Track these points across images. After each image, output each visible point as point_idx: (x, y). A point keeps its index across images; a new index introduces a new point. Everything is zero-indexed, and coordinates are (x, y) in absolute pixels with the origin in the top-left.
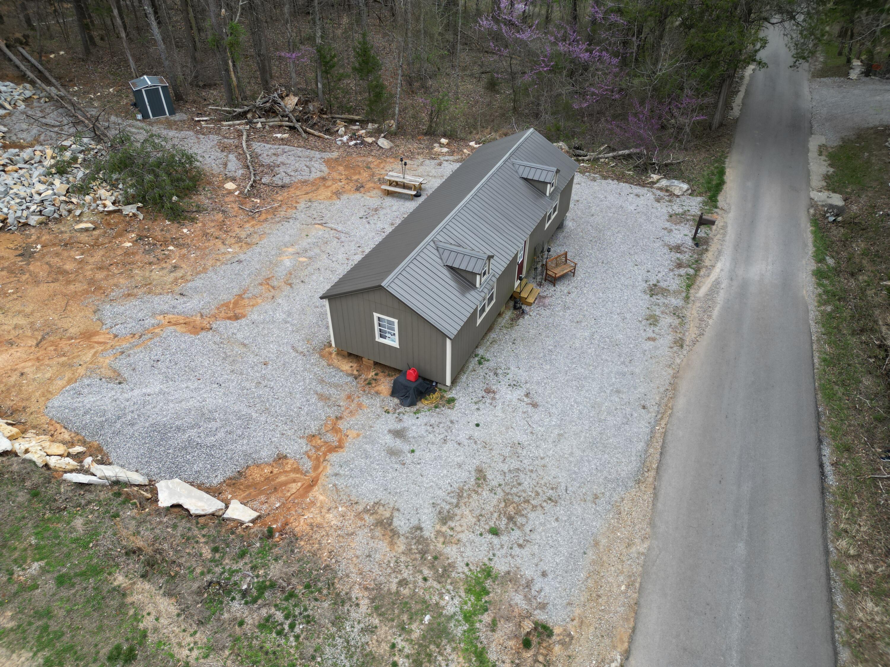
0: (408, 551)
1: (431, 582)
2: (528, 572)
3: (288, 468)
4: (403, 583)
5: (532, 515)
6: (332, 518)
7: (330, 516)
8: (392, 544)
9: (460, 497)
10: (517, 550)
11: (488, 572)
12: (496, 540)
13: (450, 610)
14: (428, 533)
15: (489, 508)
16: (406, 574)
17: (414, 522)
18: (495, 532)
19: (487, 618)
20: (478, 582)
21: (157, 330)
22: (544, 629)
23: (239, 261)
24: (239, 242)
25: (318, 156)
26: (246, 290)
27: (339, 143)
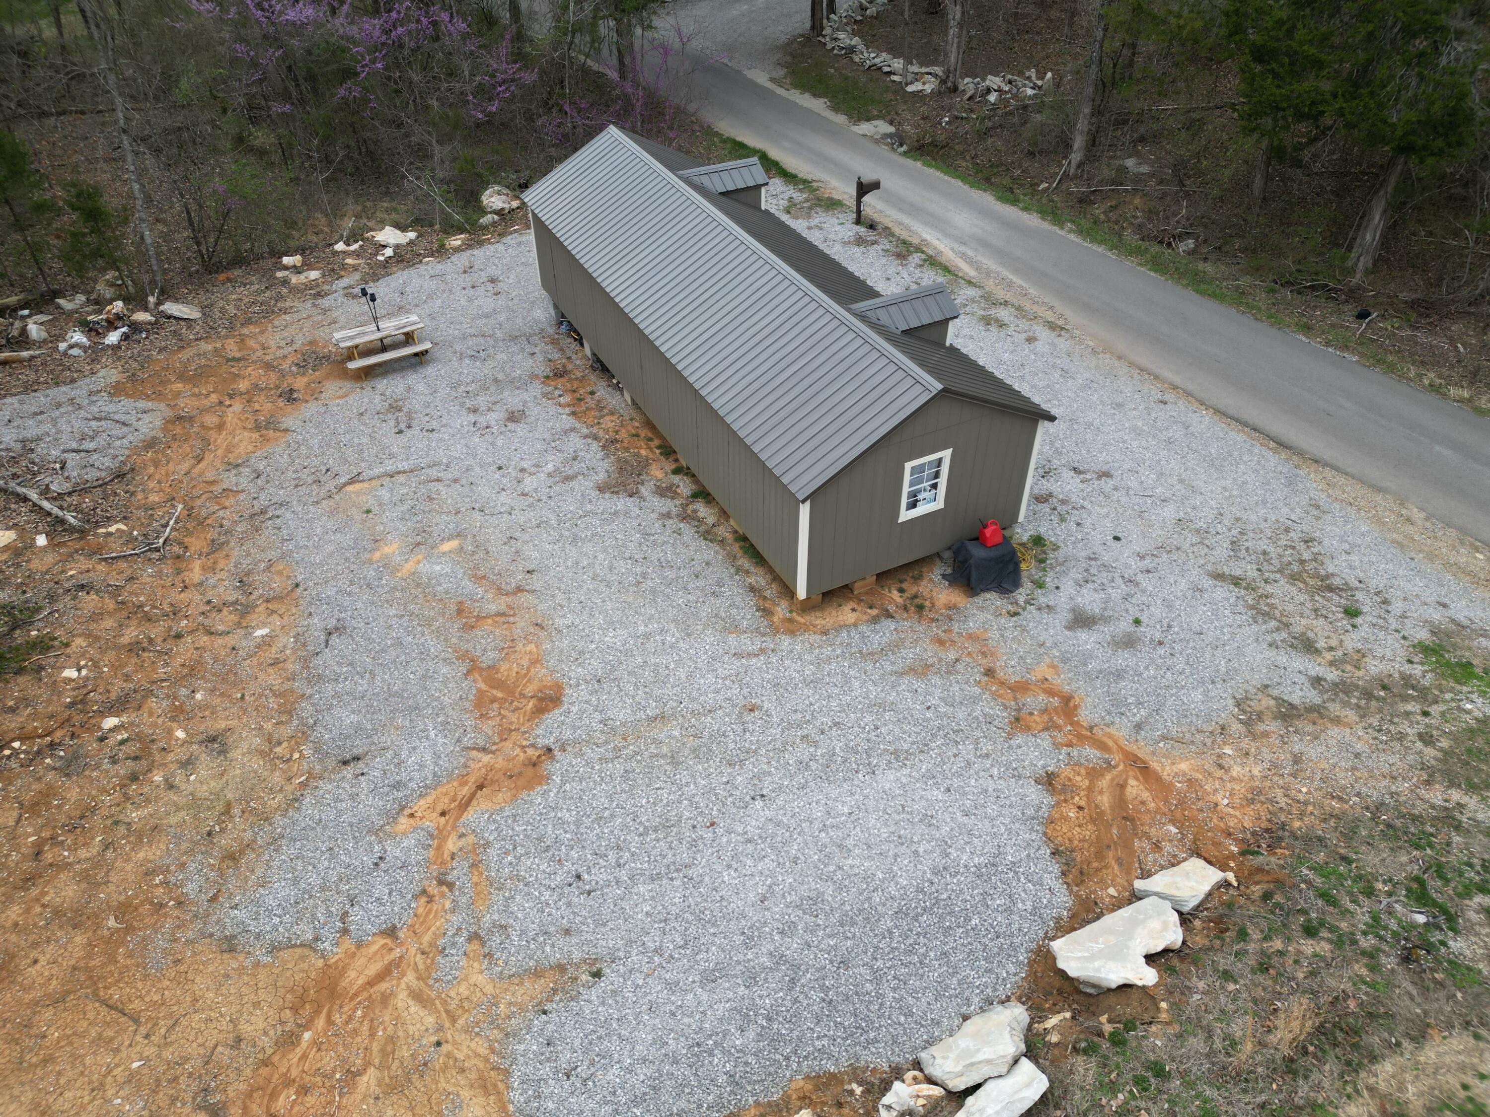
0: (1362, 711)
1: (1434, 710)
2: (1436, 616)
3: (1082, 782)
4: (1426, 740)
5: (1332, 569)
6: (1247, 771)
8: (1337, 721)
9: (1267, 615)
10: (1394, 609)
11: (1430, 650)
12: (1369, 619)
14: (1331, 675)
15: (1302, 598)
16: (1408, 729)
17: (1302, 681)
18: (1352, 613)
20: (1446, 665)
21: (452, 845)
23: (334, 630)
24: (248, 608)
25: (81, 392)
26: (462, 654)
27: (74, 351)
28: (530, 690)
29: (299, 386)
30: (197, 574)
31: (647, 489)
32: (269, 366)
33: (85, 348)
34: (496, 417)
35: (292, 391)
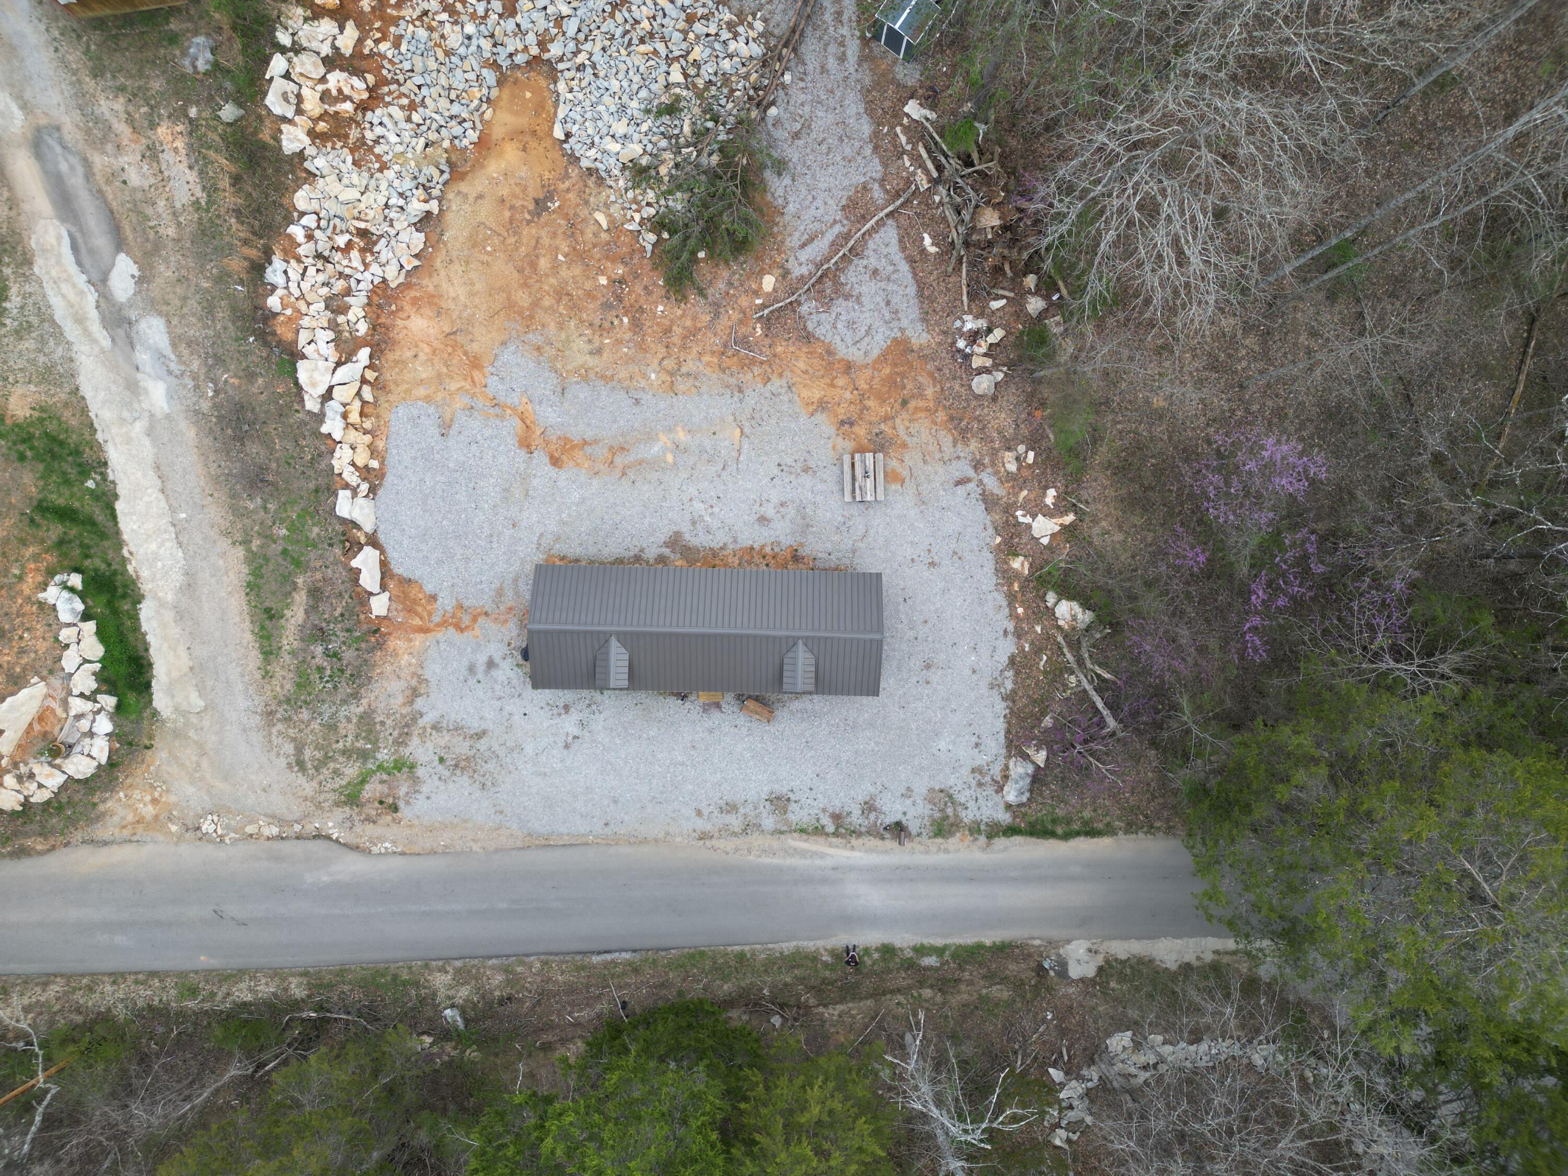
0: (404, 716)
1: (391, 739)
2: (425, 789)
3: (429, 608)
4: (383, 723)
5: (465, 778)
6: (405, 659)
7: (406, 657)
8: (404, 704)
9: (456, 729)
10: (436, 778)
11: (412, 767)
12: (436, 762)
13: (379, 756)
14: (421, 722)
15: (457, 750)
16: (389, 722)
17: (424, 710)
18: (442, 760)
19: (385, 777)
20: (404, 764)
21: (509, 411)
22: (395, 808)
23: (637, 402)
24: (671, 374)
25: (905, 323)
26: (596, 442)
27: (958, 324)
28: (564, 458)
29: (856, 429)
30: (707, 358)
31: (667, 551)
32: (886, 419)
33: (960, 329)
34: (770, 511)
35: (851, 424)
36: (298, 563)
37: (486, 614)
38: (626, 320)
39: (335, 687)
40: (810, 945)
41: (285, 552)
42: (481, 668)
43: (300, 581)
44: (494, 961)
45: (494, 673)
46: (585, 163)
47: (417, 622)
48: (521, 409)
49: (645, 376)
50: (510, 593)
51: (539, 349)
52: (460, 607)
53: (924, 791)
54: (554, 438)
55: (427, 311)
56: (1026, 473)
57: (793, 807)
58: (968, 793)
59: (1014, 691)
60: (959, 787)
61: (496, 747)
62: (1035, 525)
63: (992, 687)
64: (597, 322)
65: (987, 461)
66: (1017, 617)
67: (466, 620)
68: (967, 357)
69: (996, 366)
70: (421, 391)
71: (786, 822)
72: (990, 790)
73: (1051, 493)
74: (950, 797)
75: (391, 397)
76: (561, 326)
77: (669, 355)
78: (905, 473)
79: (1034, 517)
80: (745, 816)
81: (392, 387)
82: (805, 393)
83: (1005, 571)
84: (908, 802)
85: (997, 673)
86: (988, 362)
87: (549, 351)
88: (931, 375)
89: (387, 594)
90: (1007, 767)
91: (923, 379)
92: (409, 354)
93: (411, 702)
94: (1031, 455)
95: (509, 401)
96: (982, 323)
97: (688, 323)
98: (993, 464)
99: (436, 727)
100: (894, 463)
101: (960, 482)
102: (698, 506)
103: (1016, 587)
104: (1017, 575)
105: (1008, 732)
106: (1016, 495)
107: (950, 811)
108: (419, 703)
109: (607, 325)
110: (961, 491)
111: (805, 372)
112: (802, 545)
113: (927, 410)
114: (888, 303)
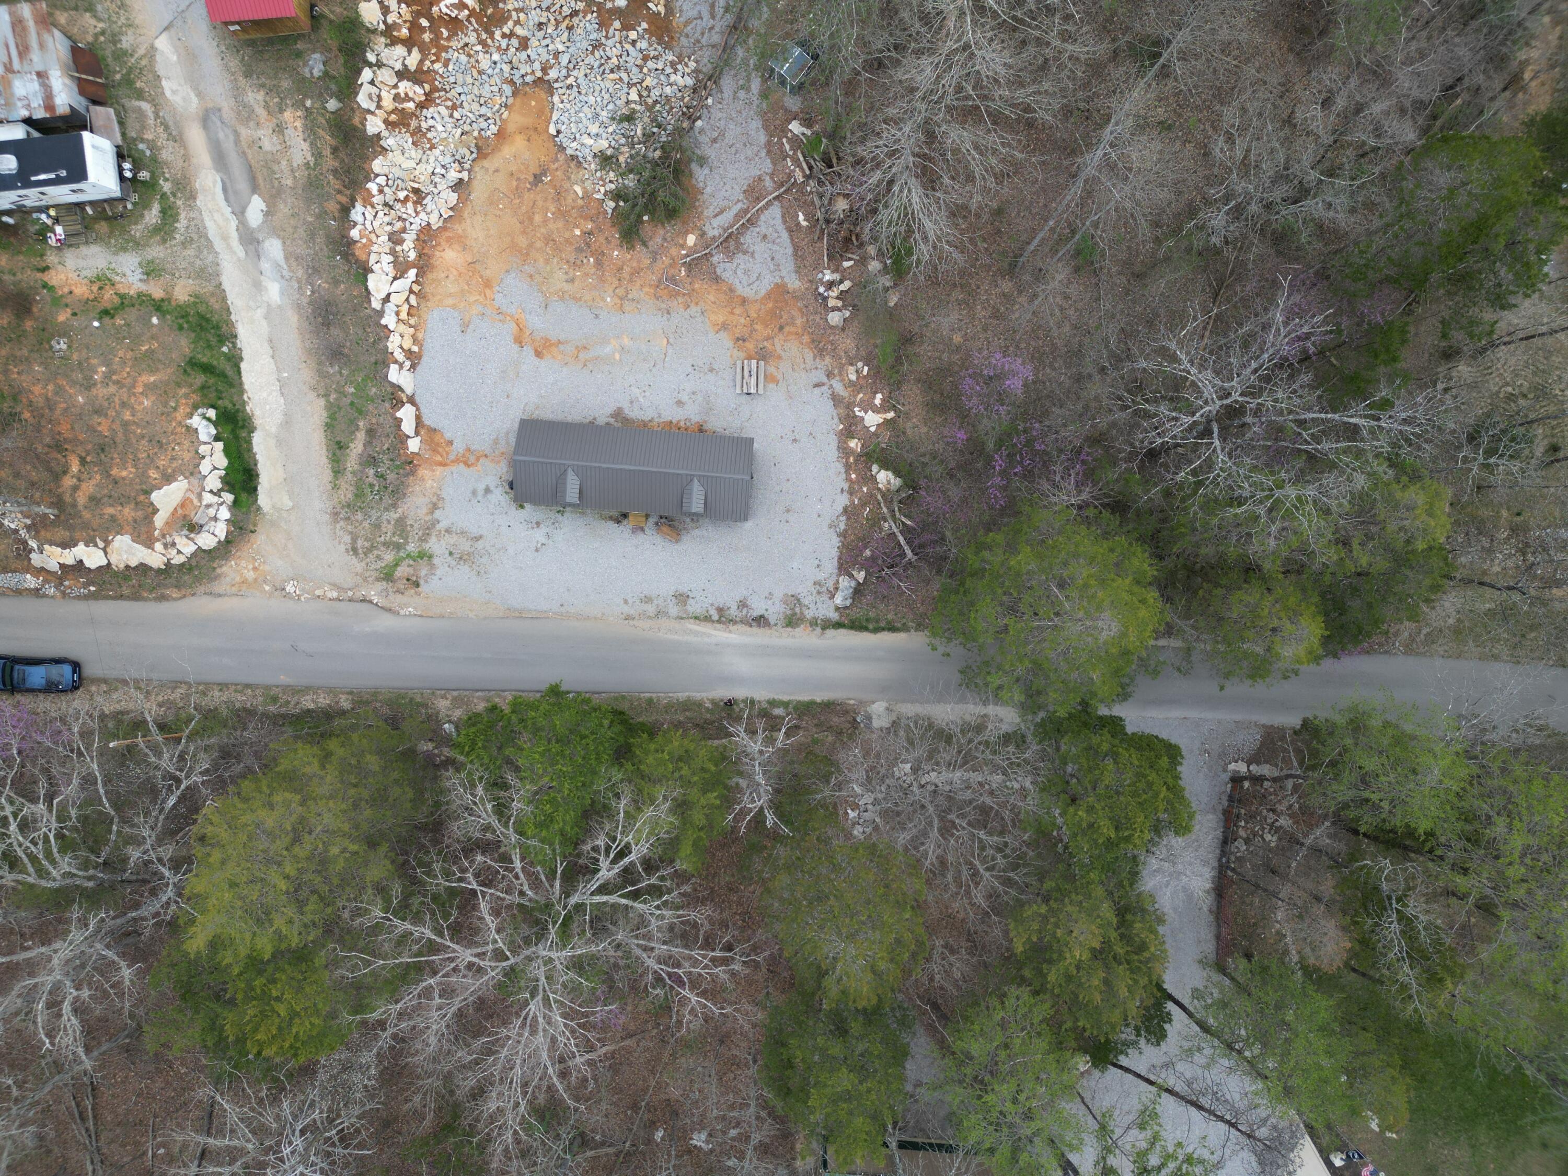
0: (426, 522)
2: (438, 572)
4: (412, 526)
6: (429, 483)
9: (462, 533)
13: (408, 548)
14: (438, 527)
16: (416, 526)
18: (451, 554)
19: (411, 562)
20: (425, 555)
21: (508, 318)
22: (417, 585)
23: (597, 316)
24: (621, 299)
25: (784, 273)
26: (567, 342)
27: (820, 276)
28: (545, 352)
29: (747, 344)
30: (646, 289)
31: (612, 420)
32: (767, 339)
33: (821, 280)
34: (685, 398)
35: (744, 340)
36: (360, 412)
37: (486, 456)
38: (592, 260)
39: (381, 499)
40: (698, 696)
41: (352, 404)
42: (481, 491)
43: (361, 424)
44: (480, 694)
45: (489, 496)
46: (569, 152)
47: (439, 458)
48: (517, 316)
49: (604, 300)
50: (503, 443)
51: (531, 276)
52: (468, 450)
53: (781, 595)
54: (538, 338)
55: (456, 246)
56: (862, 382)
57: (690, 601)
58: (810, 598)
59: (845, 531)
60: (805, 594)
61: (488, 548)
62: (866, 418)
63: (830, 526)
64: (572, 260)
65: (836, 372)
66: (851, 481)
67: (472, 459)
68: (825, 299)
69: (845, 306)
70: (450, 301)
71: (686, 611)
72: (825, 597)
73: (879, 396)
74: (798, 600)
75: (429, 304)
76: (547, 262)
77: (620, 286)
78: (780, 377)
79: (866, 412)
80: (658, 606)
81: (430, 297)
82: (713, 317)
83: (845, 448)
84: (770, 602)
85: (834, 518)
86: (840, 304)
87: (538, 278)
88: (800, 310)
89: (419, 438)
90: (838, 582)
91: (795, 313)
92: (443, 275)
93: (432, 513)
94: (866, 368)
95: (509, 311)
96: (836, 276)
97: (635, 264)
98: (840, 374)
99: (448, 531)
100: (771, 370)
101: (816, 386)
102: (636, 391)
103: (852, 459)
104: (852, 452)
105: (840, 558)
106: (855, 396)
107: (797, 610)
108: (437, 514)
109: (579, 262)
110: (817, 391)
111: (714, 303)
112: (705, 422)
113: (797, 334)
114: (773, 259)
